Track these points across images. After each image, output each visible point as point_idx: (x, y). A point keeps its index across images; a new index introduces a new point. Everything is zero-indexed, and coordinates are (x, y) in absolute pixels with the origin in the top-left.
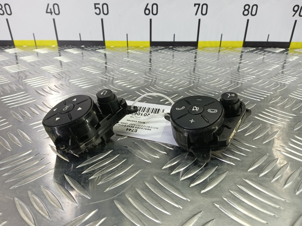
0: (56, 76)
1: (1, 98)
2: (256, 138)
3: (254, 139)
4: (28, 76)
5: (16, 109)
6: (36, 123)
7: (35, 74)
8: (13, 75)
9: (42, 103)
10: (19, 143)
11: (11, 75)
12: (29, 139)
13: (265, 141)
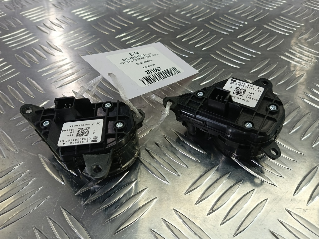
0: (56, 6)
1: (1, 38)
2: (279, 84)
3: (277, 85)
4: (25, 6)
5: (20, 52)
6: (44, 69)
7: (32, 3)
8: (7, 5)
9: (46, 43)
10: (31, 93)
11: (5, 5)
12: (40, 88)
13: (288, 87)
